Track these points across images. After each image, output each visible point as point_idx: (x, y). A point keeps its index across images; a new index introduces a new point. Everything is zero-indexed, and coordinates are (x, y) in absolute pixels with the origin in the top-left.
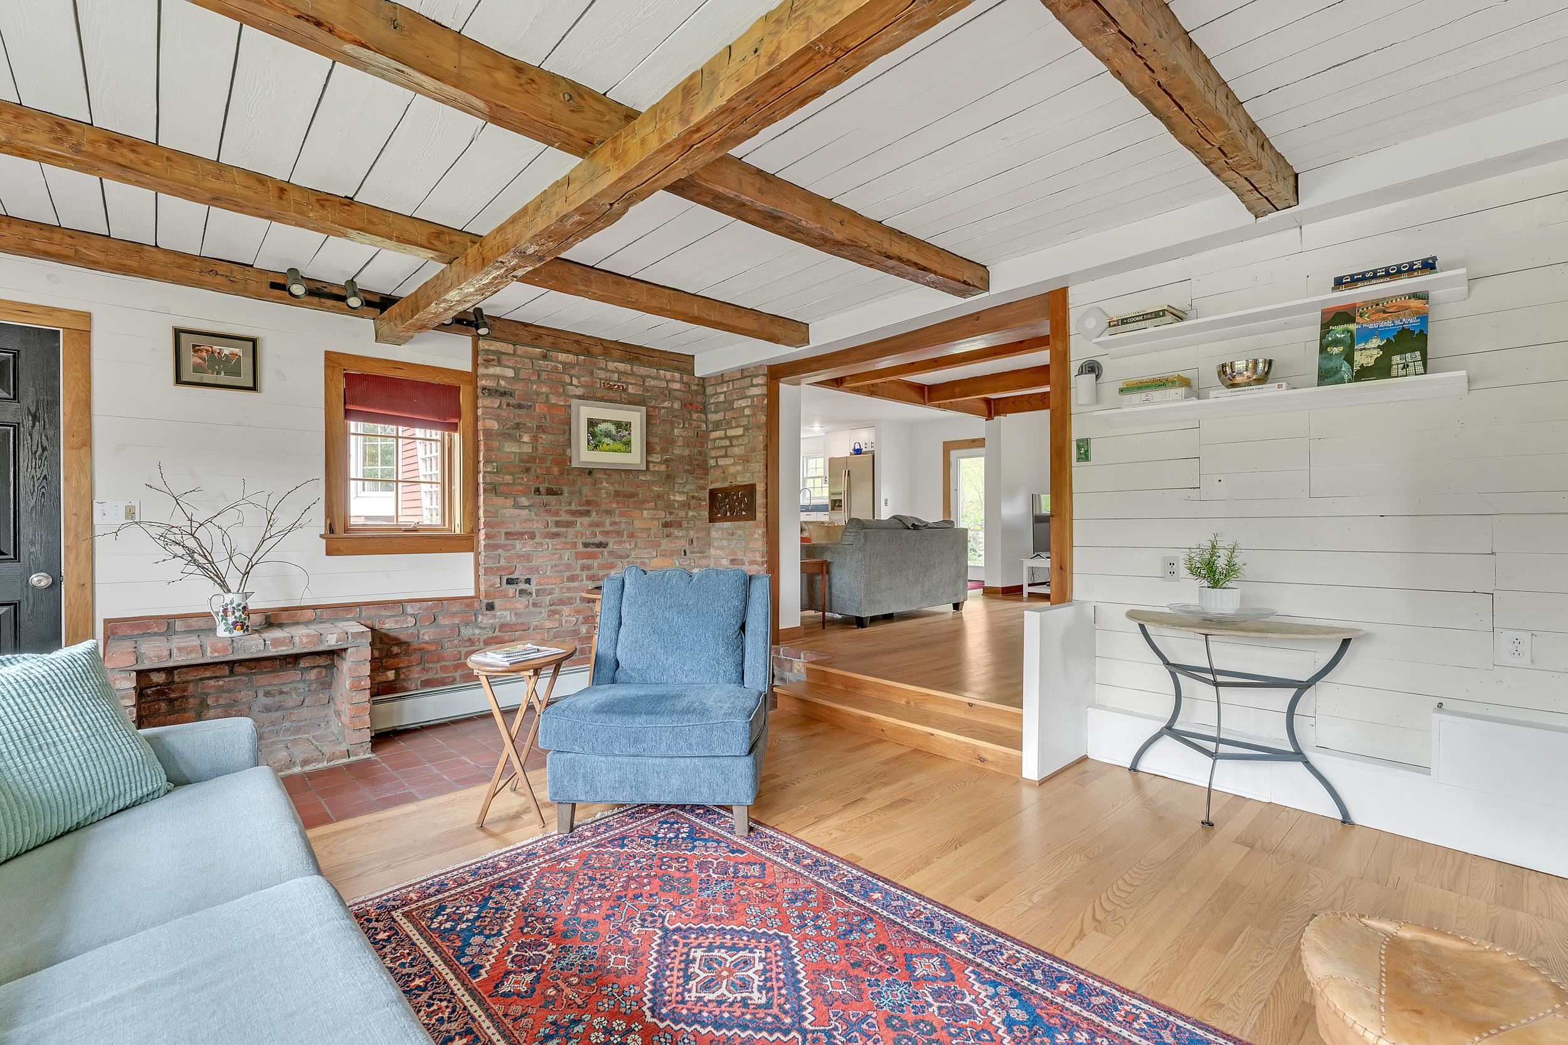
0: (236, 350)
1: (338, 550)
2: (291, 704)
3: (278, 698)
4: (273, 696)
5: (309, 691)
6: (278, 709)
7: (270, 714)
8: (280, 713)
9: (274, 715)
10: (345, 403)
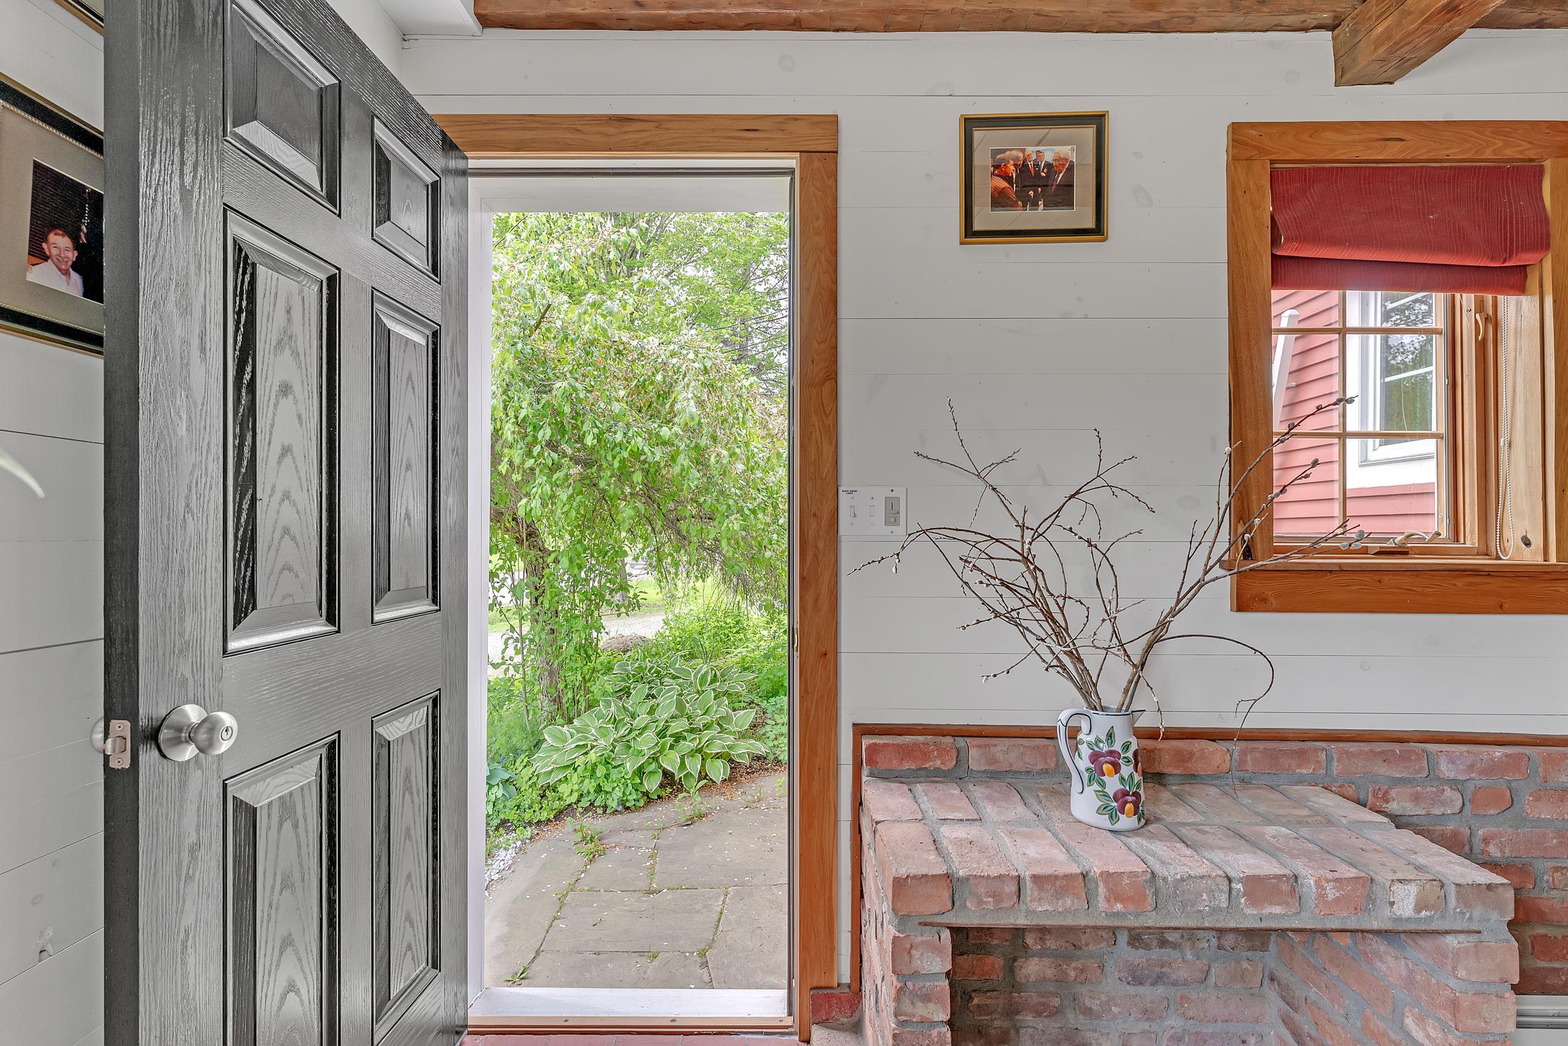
0: (1066, 151)
1: (1264, 600)
2: (1183, 974)
3: (1156, 954)
4: (1147, 947)
5: (1220, 947)
6: (1159, 980)
7: (1141, 989)
8: (1160, 990)
9: (1151, 993)
10: (1275, 241)
